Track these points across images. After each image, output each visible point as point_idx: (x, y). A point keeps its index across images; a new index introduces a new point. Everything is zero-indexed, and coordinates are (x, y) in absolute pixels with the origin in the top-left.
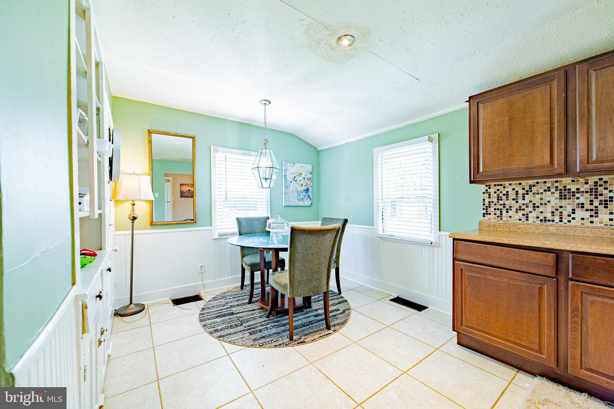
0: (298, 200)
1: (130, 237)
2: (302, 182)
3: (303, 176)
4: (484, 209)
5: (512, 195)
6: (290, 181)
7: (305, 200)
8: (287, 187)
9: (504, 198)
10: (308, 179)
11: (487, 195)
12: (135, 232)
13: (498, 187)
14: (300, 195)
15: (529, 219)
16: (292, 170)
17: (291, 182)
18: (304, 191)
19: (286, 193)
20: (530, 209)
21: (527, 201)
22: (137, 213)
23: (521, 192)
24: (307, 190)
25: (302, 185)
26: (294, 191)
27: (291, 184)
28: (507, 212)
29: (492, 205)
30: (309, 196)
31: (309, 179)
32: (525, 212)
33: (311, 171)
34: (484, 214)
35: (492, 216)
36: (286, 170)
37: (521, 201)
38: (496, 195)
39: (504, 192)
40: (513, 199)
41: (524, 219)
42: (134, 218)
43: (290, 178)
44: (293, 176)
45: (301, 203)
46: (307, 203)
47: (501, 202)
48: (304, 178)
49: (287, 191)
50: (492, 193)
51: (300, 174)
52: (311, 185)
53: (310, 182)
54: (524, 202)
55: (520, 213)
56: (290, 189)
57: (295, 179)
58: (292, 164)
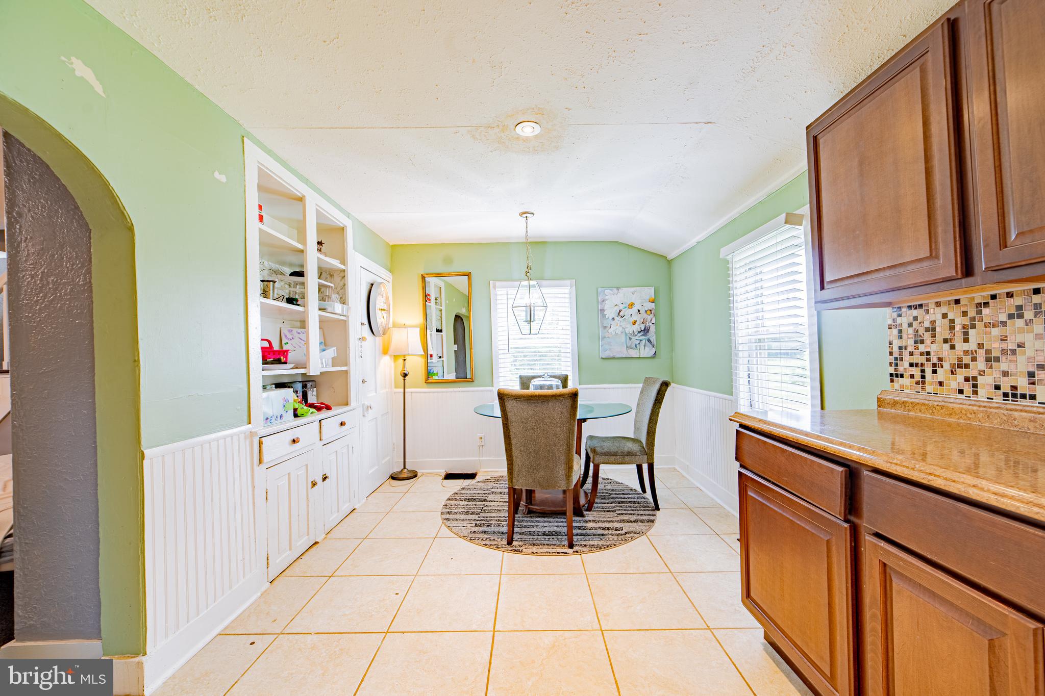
0: (627, 347)
1: (402, 394)
2: (634, 318)
3: (637, 307)
4: (891, 364)
5: (942, 330)
6: (611, 318)
7: (642, 346)
8: (605, 327)
9: (927, 337)
10: (646, 311)
11: (895, 332)
12: (406, 390)
13: (915, 313)
14: (630, 339)
15: (979, 390)
16: (613, 301)
17: (613, 319)
18: (639, 332)
19: (605, 337)
20: (981, 364)
21: (972, 345)
22: (408, 369)
23: (960, 322)
24: (646, 331)
25: (635, 322)
26: (619, 333)
27: (613, 322)
28: (935, 372)
29: (906, 353)
30: (649, 341)
31: (649, 312)
32: (970, 373)
33: (653, 297)
34: (891, 375)
35: (906, 381)
36: (603, 301)
37: (961, 346)
38: (911, 330)
39: (927, 324)
40: (946, 341)
41: (967, 388)
42: (405, 375)
43: (610, 313)
44: (617, 309)
45: (634, 353)
46: (648, 351)
47: (922, 348)
48: (639, 311)
49: (607, 335)
50: (905, 326)
51: (631, 306)
52: (654, 321)
53: (652, 316)
54: (966, 346)
55: (961, 374)
56: (610, 331)
57: (621, 314)
58: (615, 290)
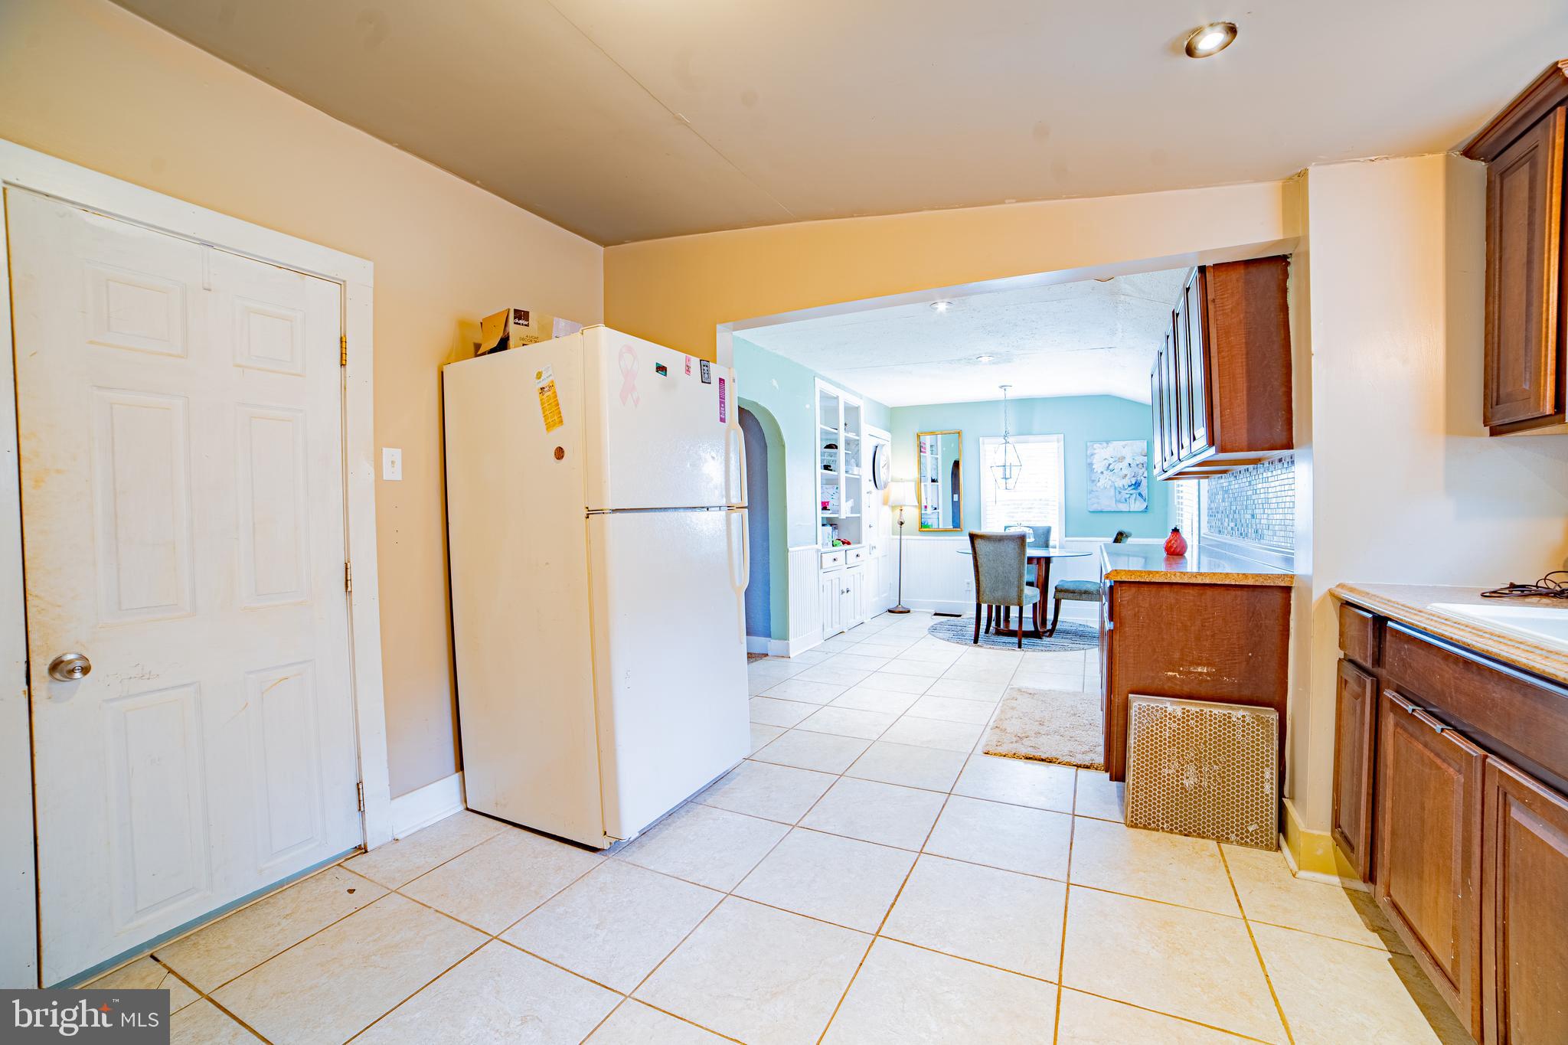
0: (1116, 501)
1: (899, 541)
2: (1124, 472)
3: (1128, 460)
6: (1099, 472)
7: (1132, 500)
8: (1093, 481)
10: (1137, 465)
12: (902, 537)
14: (1120, 493)
16: (1102, 455)
17: (1102, 473)
18: (1129, 486)
19: (1092, 491)
22: (905, 519)
24: (1137, 485)
25: (1126, 475)
26: (1108, 487)
27: (1101, 476)
30: (1140, 494)
31: (1140, 466)
33: (1146, 450)
36: (1092, 455)
42: (902, 523)
43: (1099, 466)
44: (1106, 463)
45: (1123, 507)
46: (1140, 505)
48: (1130, 464)
49: (1094, 488)
51: (1122, 459)
52: (1146, 475)
53: (1143, 470)
56: (1098, 484)
57: (1111, 467)
58: (1105, 444)
